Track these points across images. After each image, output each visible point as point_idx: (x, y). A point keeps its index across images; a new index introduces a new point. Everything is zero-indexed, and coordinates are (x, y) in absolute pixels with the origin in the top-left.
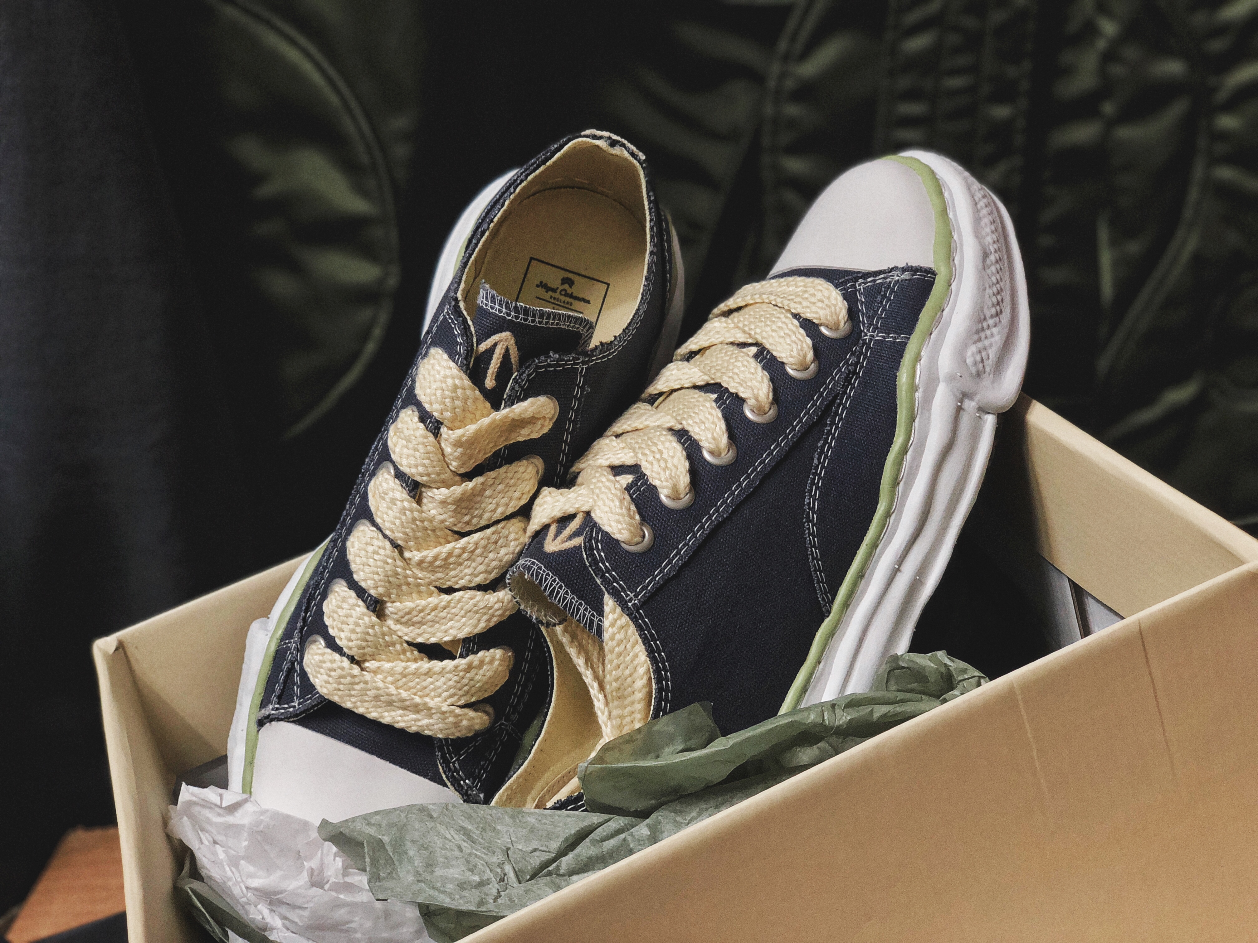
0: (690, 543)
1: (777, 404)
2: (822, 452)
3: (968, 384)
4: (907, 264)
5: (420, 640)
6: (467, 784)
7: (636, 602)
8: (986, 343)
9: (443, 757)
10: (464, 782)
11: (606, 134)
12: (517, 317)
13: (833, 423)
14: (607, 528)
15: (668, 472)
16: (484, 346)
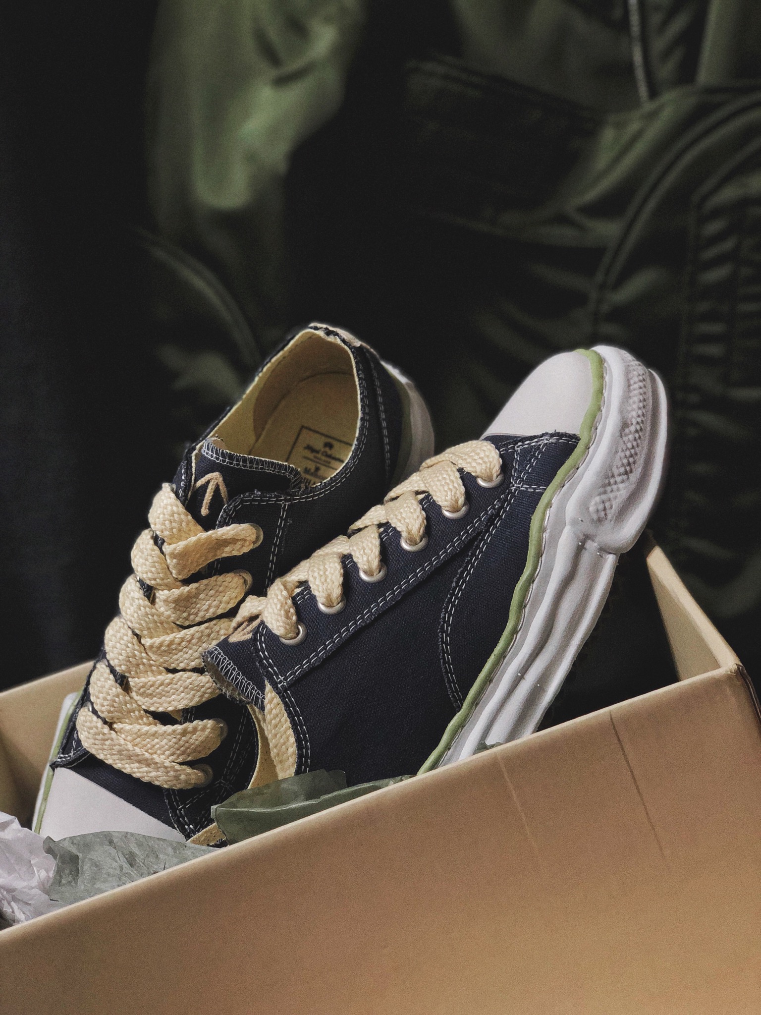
0: (336, 641)
1: (429, 537)
2: (461, 577)
3: (589, 529)
4: (555, 431)
5: (152, 709)
6: (190, 828)
7: (285, 684)
8: (611, 495)
9: (171, 803)
10: (189, 826)
11: (324, 326)
12: (224, 461)
13: (474, 554)
14: (270, 626)
15: (325, 585)
16: (200, 483)
